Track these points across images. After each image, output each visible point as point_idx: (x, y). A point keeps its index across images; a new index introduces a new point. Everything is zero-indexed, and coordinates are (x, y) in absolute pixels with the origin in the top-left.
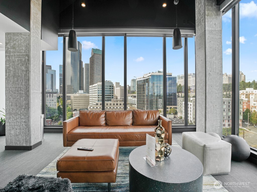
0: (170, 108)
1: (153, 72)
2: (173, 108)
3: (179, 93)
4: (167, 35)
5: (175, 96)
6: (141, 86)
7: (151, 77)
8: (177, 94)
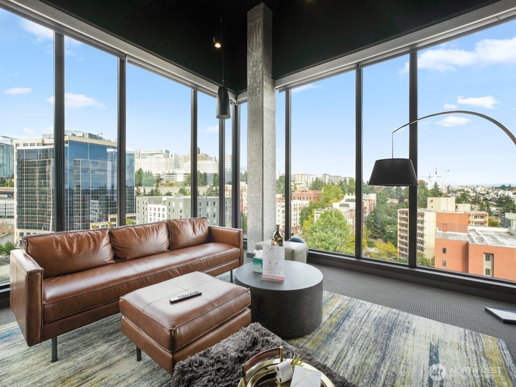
1: (74, 135)
2: (128, 218)
3: (139, 188)
4: (200, 89)
5: (131, 194)
7: (67, 145)
8: (135, 189)
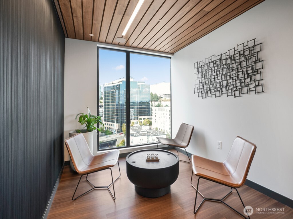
0: (143, 118)
2: (147, 118)
3: (152, 102)
5: (148, 106)
6: (110, 93)
7: (121, 83)
